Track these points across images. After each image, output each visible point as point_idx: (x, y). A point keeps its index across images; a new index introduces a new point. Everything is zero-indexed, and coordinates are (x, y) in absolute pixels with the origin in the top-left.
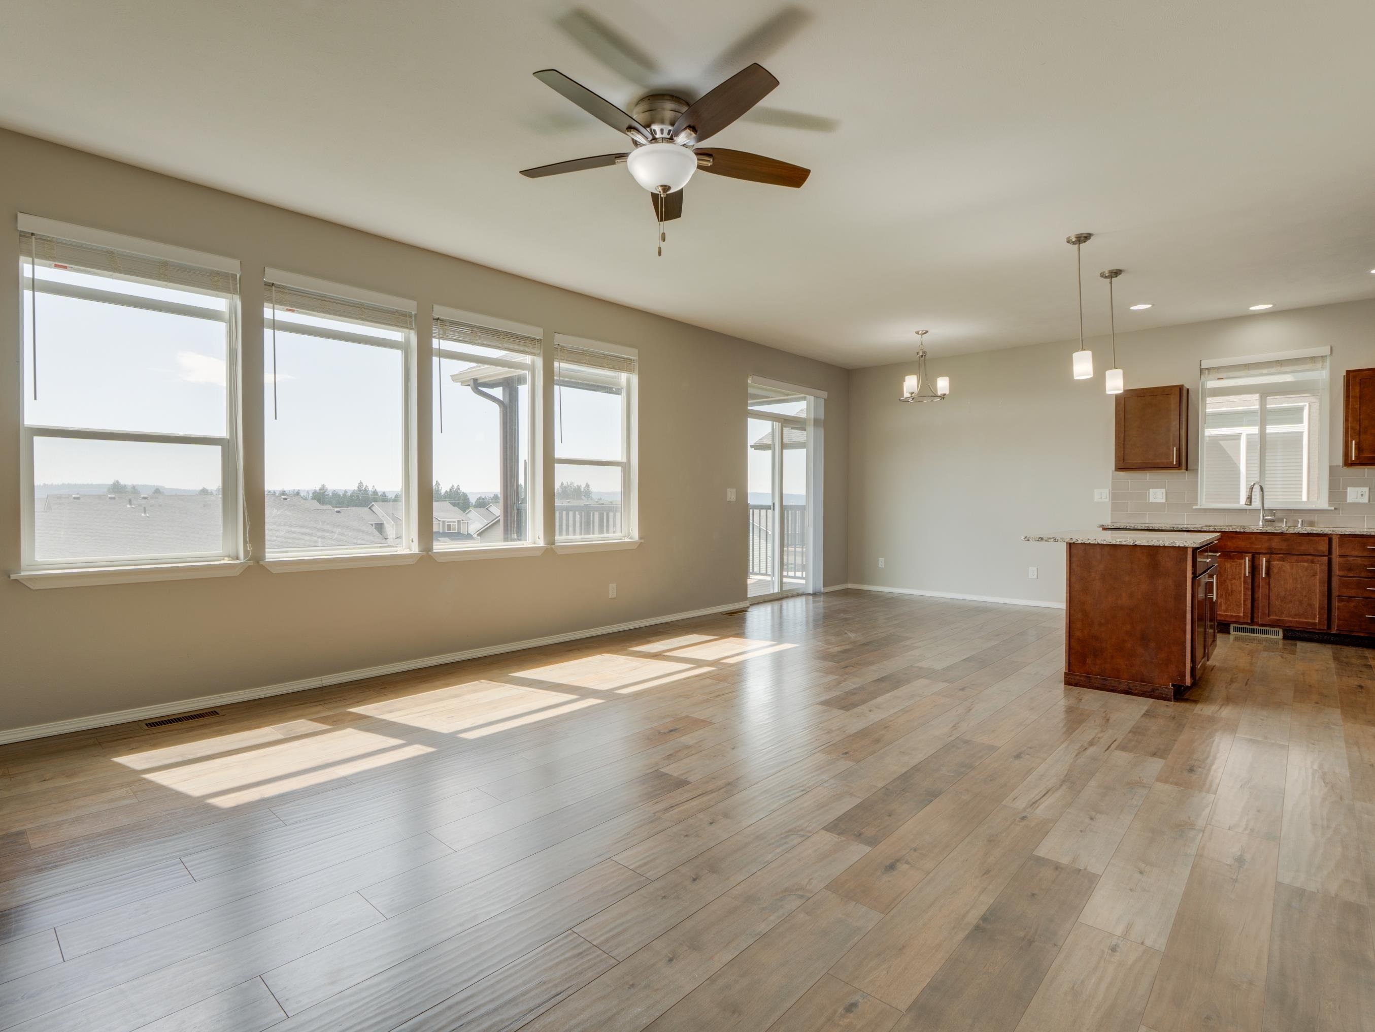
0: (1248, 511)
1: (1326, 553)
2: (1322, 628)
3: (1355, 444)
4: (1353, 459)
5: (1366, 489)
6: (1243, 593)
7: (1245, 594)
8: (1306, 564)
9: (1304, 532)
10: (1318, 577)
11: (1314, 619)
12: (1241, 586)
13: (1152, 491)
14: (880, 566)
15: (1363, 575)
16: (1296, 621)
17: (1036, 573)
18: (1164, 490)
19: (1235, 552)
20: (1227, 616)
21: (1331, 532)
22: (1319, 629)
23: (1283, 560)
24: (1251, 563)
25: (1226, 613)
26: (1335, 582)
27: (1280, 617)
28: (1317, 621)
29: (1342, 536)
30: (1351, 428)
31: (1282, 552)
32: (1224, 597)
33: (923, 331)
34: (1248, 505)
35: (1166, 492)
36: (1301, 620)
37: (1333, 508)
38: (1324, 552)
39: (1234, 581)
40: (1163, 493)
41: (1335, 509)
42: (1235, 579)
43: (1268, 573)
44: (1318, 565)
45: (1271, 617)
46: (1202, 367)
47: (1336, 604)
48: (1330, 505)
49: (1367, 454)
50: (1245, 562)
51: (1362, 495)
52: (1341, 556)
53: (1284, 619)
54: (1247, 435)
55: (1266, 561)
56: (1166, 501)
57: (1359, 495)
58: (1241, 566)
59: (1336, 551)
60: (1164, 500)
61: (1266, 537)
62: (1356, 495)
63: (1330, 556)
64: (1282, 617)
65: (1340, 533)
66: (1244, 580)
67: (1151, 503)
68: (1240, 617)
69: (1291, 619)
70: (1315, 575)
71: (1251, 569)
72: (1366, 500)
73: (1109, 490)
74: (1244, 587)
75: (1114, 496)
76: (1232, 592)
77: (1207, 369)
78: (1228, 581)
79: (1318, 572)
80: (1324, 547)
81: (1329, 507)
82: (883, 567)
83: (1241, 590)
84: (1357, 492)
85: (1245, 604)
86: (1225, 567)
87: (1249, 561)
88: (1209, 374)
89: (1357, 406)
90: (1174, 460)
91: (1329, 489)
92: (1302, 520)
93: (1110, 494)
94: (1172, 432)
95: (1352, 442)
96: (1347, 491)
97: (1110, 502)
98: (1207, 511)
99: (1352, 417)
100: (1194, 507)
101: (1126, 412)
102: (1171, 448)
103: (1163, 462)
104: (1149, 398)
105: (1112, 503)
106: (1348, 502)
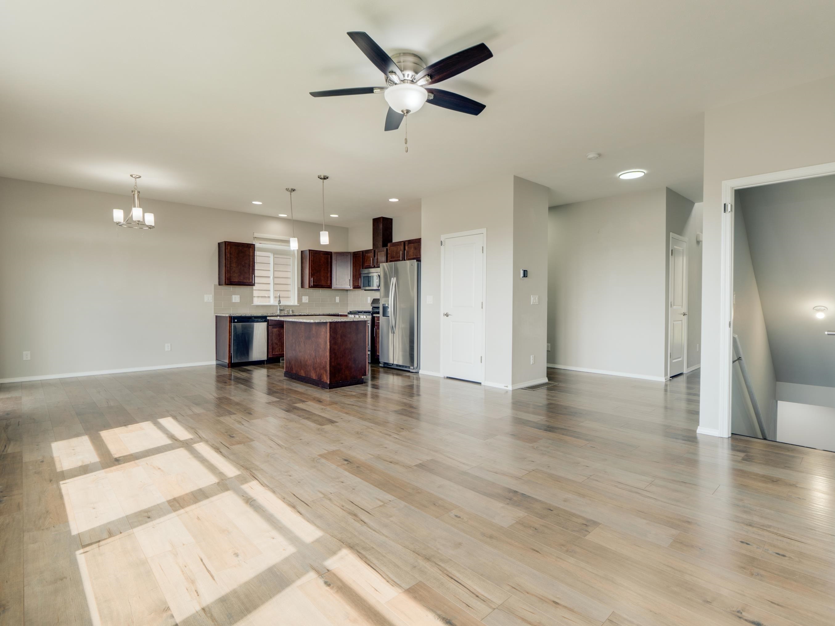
0: (272, 305)
5: (308, 297)
13: (233, 296)
14: (25, 359)
17: (170, 347)
18: (239, 296)
33: (137, 175)
37: (299, 305)
48: (298, 303)
60: (239, 301)
62: (305, 299)
67: (233, 302)
73: (212, 295)
75: (215, 299)
82: (29, 358)
88: (256, 240)
90: (252, 281)
91: (298, 297)
92: (291, 310)
93: (213, 297)
94: (251, 267)
95: (311, 278)
96: (302, 298)
97: (213, 302)
98: (258, 306)
99: (311, 269)
100: (252, 305)
101: (230, 254)
102: (251, 275)
103: (247, 282)
104: (241, 248)
105: (214, 303)
106: (303, 302)
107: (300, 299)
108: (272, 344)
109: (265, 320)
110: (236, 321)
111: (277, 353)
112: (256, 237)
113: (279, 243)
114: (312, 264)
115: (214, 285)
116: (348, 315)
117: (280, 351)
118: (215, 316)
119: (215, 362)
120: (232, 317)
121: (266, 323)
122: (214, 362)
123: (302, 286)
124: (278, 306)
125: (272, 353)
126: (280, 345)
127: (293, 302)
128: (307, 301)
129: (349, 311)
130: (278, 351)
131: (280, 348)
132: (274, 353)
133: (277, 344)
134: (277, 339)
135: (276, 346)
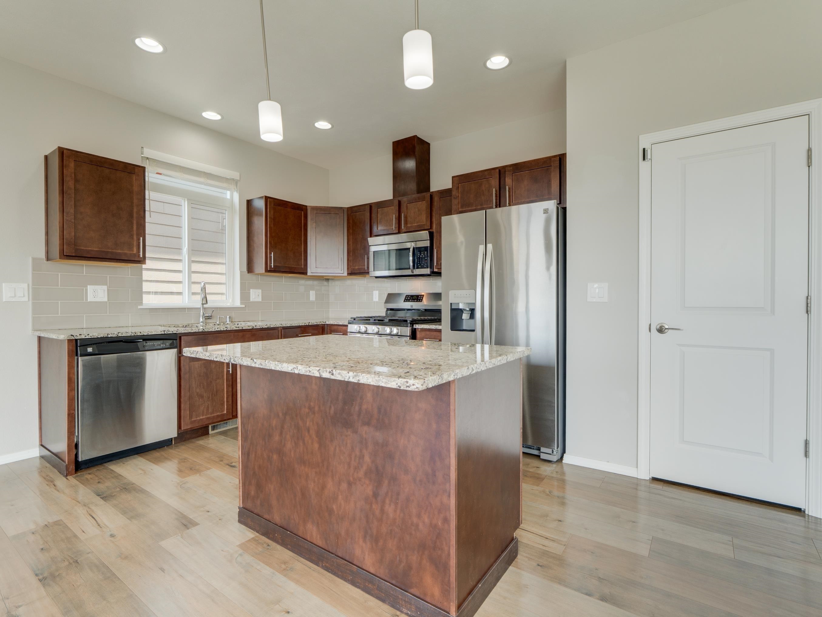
0: (186, 309)
3: (273, 256)
4: (272, 267)
5: (260, 291)
6: (225, 390)
7: (227, 391)
12: (224, 385)
13: (90, 288)
18: (105, 288)
25: (212, 415)
32: (211, 399)
35: (108, 290)
37: (244, 306)
40: (104, 290)
42: (219, 378)
46: (143, 155)
48: (241, 303)
51: (258, 296)
56: (108, 300)
60: (106, 299)
62: (255, 295)
66: (226, 377)
67: (90, 302)
68: (223, 415)
73: (28, 285)
74: (226, 384)
75: (36, 295)
78: (213, 382)
83: (224, 388)
84: (256, 293)
85: (227, 402)
88: (149, 165)
90: (139, 252)
91: (241, 290)
92: (228, 317)
93: (31, 290)
94: (135, 218)
95: (271, 254)
96: (250, 292)
97: (30, 302)
98: (154, 311)
99: (270, 234)
100: (139, 307)
101: (76, 181)
102: (135, 237)
103: (125, 254)
104: (107, 171)
105: (33, 303)
106: (251, 300)
107: (245, 296)
108: (190, 398)
109: (171, 344)
110: (90, 350)
111: (201, 418)
112: (147, 158)
113: (202, 180)
114: (272, 226)
115: (34, 259)
116: (349, 325)
117: (210, 410)
118: (37, 337)
119: (38, 452)
120: (76, 340)
121: (176, 350)
122: (35, 452)
123: (250, 268)
124: (200, 308)
125: (191, 417)
126: (209, 398)
127: (231, 301)
128: (260, 299)
129: (351, 318)
130: (203, 412)
131: (209, 404)
132: (195, 419)
133: (202, 397)
134: (203, 384)
135: (201, 400)
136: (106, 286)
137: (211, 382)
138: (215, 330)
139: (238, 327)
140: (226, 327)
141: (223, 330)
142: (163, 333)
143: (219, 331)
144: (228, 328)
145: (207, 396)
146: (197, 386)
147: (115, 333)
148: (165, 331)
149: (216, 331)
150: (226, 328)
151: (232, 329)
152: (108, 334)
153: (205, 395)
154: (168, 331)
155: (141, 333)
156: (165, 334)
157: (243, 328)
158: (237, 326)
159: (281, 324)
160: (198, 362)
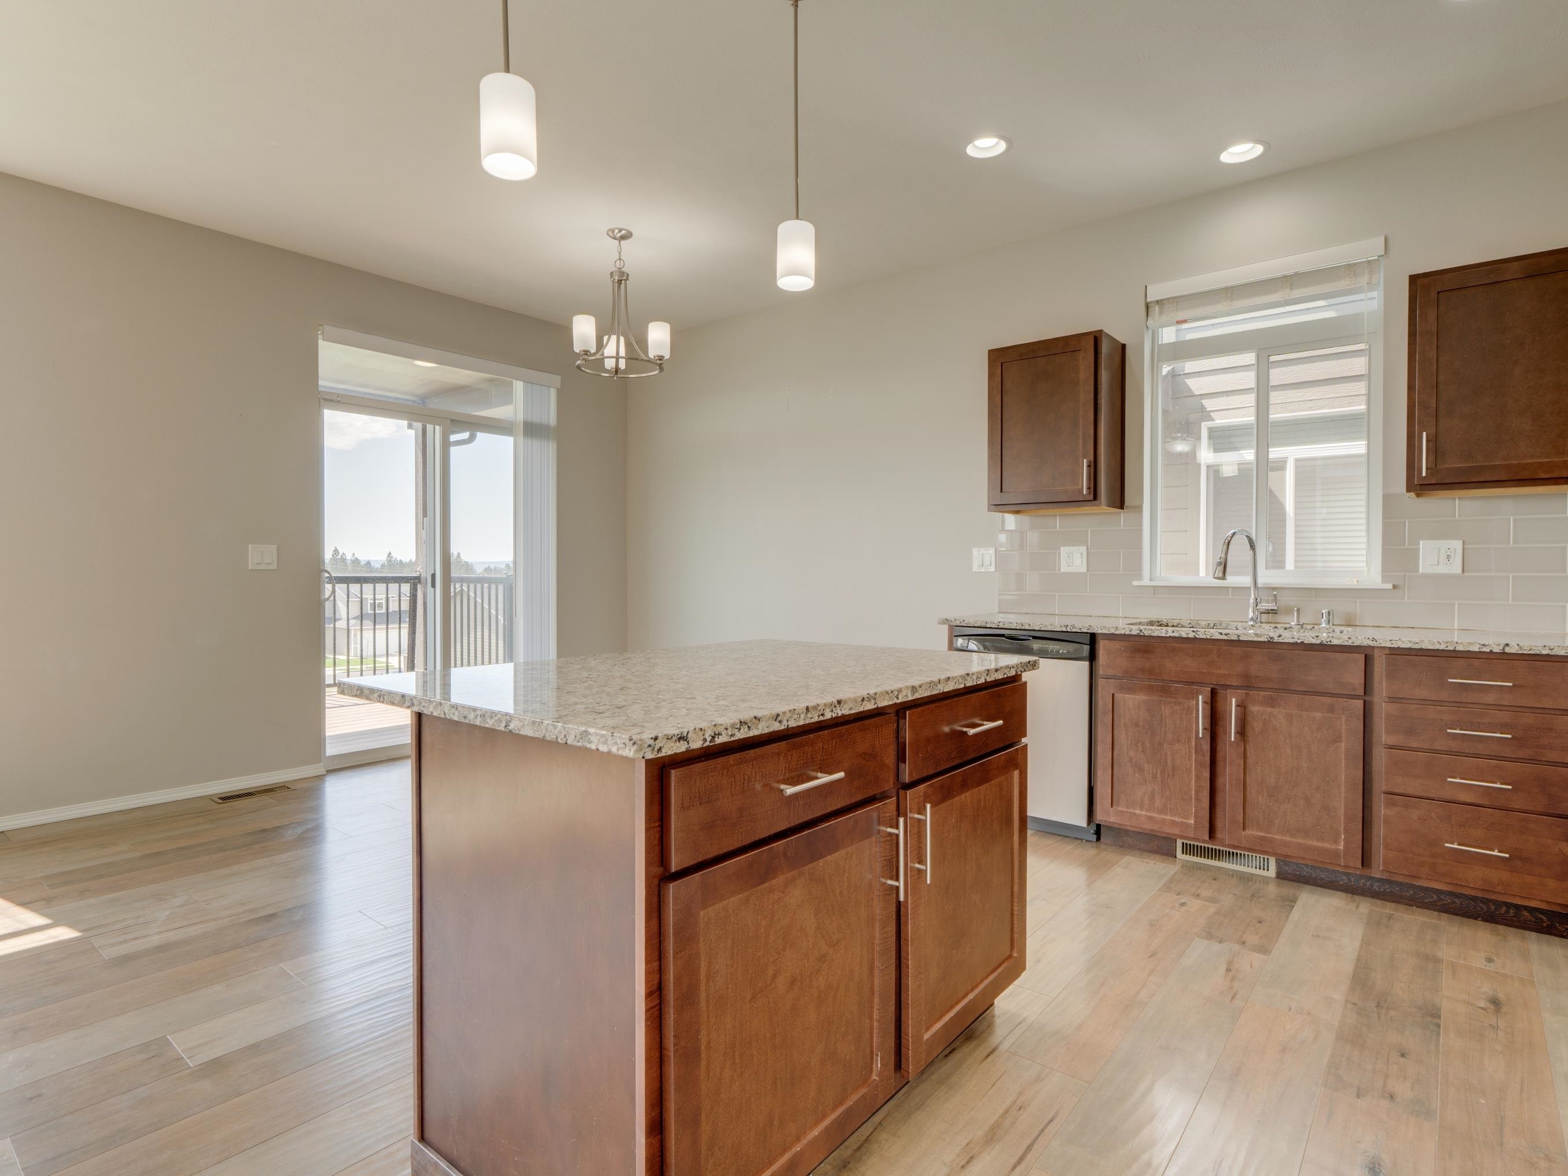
1: (1360, 691)
2: (1351, 864)
3: (1428, 441)
4: (1424, 474)
5: (1456, 544)
6: (1193, 772)
7: (1197, 777)
8: (1318, 715)
9: (1314, 641)
10: (1343, 745)
11: (1336, 841)
12: (1190, 759)
13: (1064, 551)
15: (1439, 745)
16: (1299, 844)
19: (1179, 682)
20: (1164, 821)
21: (1371, 643)
22: (1346, 867)
23: (1271, 702)
24: (1209, 707)
25: (1163, 816)
26: (1380, 758)
27: (1266, 832)
28: (1342, 848)
29: (1395, 653)
30: (1419, 405)
31: (1270, 686)
32: (1160, 780)
33: (620, 231)
34: (1218, 578)
35: (1088, 553)
36: (1309, 842)
37: (1386, 586)
38: (1354, 689)
39: (1177, 746)
40: (1081, 554)
41: (1395, 587)
42: (1178, 741)
43: (1242, 732)
44: (1344, 718)
45: (1248, 832)
46: (1148, 300)
47: (1381, 810)
48: (1385, 579)
49: (1453, 463)
50: (1198, 704)
51: (1448, 557)
52: (1392, 699)
53: (1275, 837)
54: (1297, 460)
55: (1237, 706)
56: (1088, 571)
57: (1443, 555)
58: (1192, 714)
59: (1382, 687)
60: (1085, 570)
61: (1237, 651)
62: (1437, 556)
63: (1367, 698)
64: (1270, 833)
65: (1388, 645)
66: (1196, 746)
67: (1063, 573)
68: (1190, 828)
69: (1288, 839)
70: (1337, 740)
71: (1208, 720)
72: (1456, 568)
73: (996, 550)
74: (1196, 761)
75: (1005, 563)
76: (1174, 770)
77: (1157, 302)
78: (1166, 746)
79: (1344, 735)
80: (1354, 677)
81: (1383, 582)
83: (1191, 767)
84: (1439, 550)
85: (1197, 800)
86: (1162, 715)
87: (1204, 702)
88: (1161, 313)
89: (1433, 354)
90: (1083, 485)
93: (998, 556)
94: (1081, 427)
96: (1416, 549)
97: (998, 574)
100: (1135, 583)
101: (1003, 392)
102: (1080, 461)
103: (1066, 491)
105: (1001, 575)
106: (1420, 572)
107: (1399, 557)
108: (1115, 763)
109: (1076, 652)
111: (1136, 811)
117: (1158, 804)
121: (1087, 662)
125: (1115, 802)
126: (1156, 777)
130: (1142, 801)
131: (1155, 790)
132: (1125, 809)
133: (1141, 770)
134: (1143, 743)
135: (1137, 775)
136: (1085, 548)
137: (1161, 744)
138: (1168, 635)
139: (1226, 635)
140: (1193, 631)
141: (1186, 636)
142: (1064, 629)
143: (1175, 637)
144: (1198, 633)
145: (1151, 772)
146: (1131, 744)
147: (996, 622)
148: (1067, 626)
149: (1170, 636)
150: (1194, 634)
151: (1209, 637)
152: (986, 623)
153: (1146, 767)
154: (1073, 626)
155: (1029, 625)
156: (1067, 632)
157: (1241, 639)
158: (1224, 631)
159: (1374, 639)
160: (1133, 696)
